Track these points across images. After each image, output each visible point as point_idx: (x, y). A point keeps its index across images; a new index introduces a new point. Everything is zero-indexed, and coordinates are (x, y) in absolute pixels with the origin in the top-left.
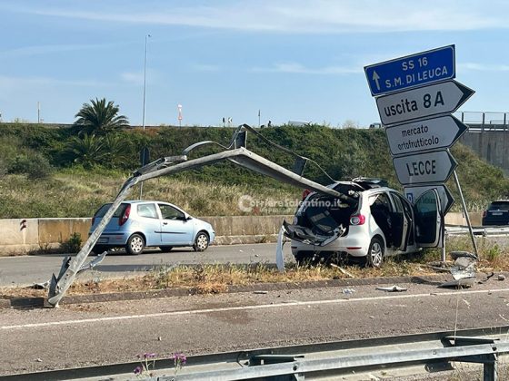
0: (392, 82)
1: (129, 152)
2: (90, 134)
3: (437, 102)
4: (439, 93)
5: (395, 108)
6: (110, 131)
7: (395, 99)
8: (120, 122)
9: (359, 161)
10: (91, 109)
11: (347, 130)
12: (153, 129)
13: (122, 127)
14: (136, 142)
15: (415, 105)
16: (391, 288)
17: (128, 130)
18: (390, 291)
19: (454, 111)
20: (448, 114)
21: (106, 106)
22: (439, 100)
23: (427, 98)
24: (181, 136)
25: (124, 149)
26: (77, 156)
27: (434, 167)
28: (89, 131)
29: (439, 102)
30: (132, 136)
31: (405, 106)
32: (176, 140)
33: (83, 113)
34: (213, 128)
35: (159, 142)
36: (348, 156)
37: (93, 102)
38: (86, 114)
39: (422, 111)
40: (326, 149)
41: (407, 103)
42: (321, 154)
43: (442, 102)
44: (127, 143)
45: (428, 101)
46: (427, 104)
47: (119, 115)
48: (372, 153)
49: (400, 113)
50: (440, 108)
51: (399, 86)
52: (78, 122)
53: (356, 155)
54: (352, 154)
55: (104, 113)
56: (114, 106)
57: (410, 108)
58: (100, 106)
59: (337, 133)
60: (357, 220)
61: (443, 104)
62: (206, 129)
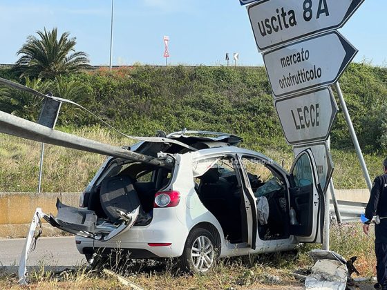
2: (33, 78)
3: (320, 11)
5: (270, 23)
6: (64, 73)
8: (77, 60)
10: (37, 43)
12: (123, 70)
13: (78, 67)
14: (97, 88)
15: (293, 17)
17: (88, 73)
19: (341, 25)
20: (333, 29)
21: (58, 39)
22: (323, 7)
23: (307, 5)
24: (159, 78)
25: (82, 97)
27: (317, 115)
28: (34, 73)
29: (323, 11)
30: (94, 80)
31: (281, 18)
32: (153, 85)
33: (26, 49)
35: (128, 87)
37: (40, 34)
38: (32, 50)
39: (302, 27)
41: (284, 15)
43: (326, 11)
44: (84, 90)
45: (309, 10)
46: (308, 15)
47: (77, 51)
49: (276, 30)
50: (323, 22)
52: (20, 61)
55: (56, 48)
57: (287, 23)
58: (49, 39)
59: (381, 73)
60: (166, 199)
61: (327, 14)
62: (196, 68)
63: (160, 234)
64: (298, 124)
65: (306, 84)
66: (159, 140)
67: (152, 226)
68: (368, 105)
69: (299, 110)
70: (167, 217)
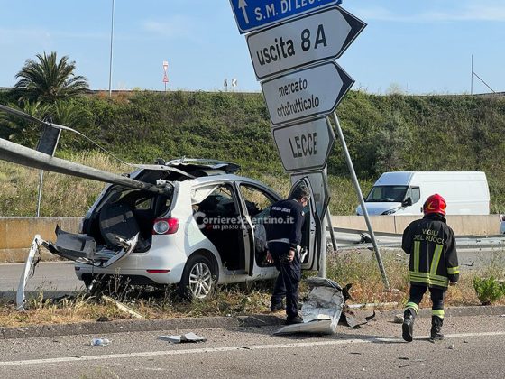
0: (263, 12)
1: (87, 126)
2: (33, 101)
3: (318, 42)
4: (321, 28)
5: (268, 53)
6: (63, 97)
7: (268, 38)
8: (77, 84)
9: (401, 140)
10: (35, 66)
11: (391, 97)
12: (123, 94)
13: (78, 91)
14: (96, 112)
15: (292, 47)
16: (178, 338)
17: (87, 97)
18: (176, 342)
19: (338, 56)
20: (330, 60)
21: (57, 63)
22: (321, 38)
23: (306, 35)
24: (158, 103)
25: (79, 122)
26: (13, 131)
27: (315, 143)
28: (33, 96)
29: (320, 42)
30: (93, 104)
31: (280, 48)
32: (151, 110)
33: (25, 72)
34: (204, 93)
35: (128, 112)
36: (386, 134)
37: (40, 57)
38: (31, 73)
39: (300, 57)
40: (359, 123)
41: (282, 44)
42: (352, 130)
43: (324, 41)
44: (84, 114)
45: (307, 39)
46: (306, 45)
47: (76, 75)
48: (423, 129)
49: (275, 59)
50: (321, 52)
51: (272, 18)
52: (19, 84)
53: (397, 133)
54: (392, 129)
55: (56, 71)
56: (68, 62)
57: (286, 52)
58: (49, 63)
59: (376, 101)
60: (165, 226)
61: (325, 45)
62: (195, 94)
63: (159, 260)
64: (296, 152)
65: (304, 113)
66: (159, 167)
67: (150, 253)
68: (364, 132)
69: (297, 138)
70: (166, 244)
